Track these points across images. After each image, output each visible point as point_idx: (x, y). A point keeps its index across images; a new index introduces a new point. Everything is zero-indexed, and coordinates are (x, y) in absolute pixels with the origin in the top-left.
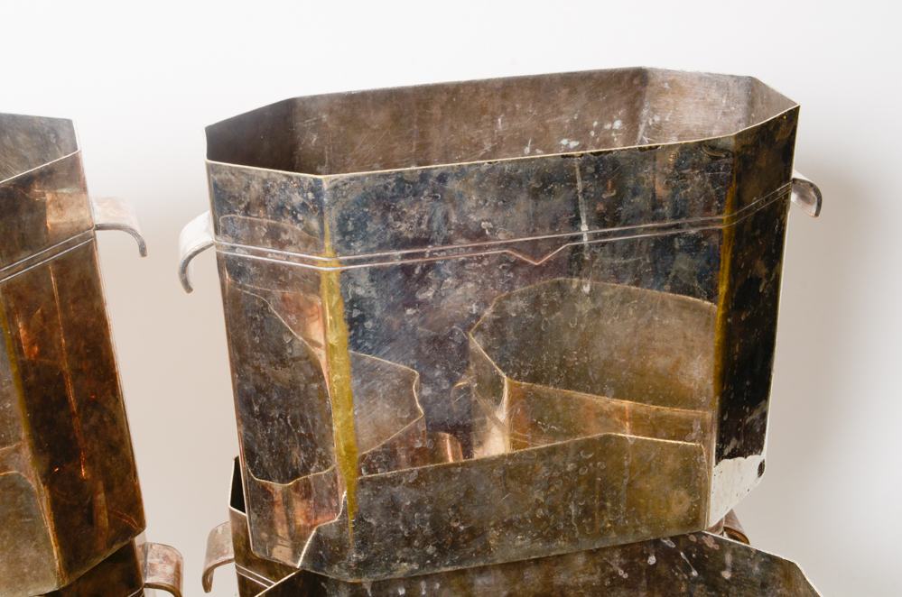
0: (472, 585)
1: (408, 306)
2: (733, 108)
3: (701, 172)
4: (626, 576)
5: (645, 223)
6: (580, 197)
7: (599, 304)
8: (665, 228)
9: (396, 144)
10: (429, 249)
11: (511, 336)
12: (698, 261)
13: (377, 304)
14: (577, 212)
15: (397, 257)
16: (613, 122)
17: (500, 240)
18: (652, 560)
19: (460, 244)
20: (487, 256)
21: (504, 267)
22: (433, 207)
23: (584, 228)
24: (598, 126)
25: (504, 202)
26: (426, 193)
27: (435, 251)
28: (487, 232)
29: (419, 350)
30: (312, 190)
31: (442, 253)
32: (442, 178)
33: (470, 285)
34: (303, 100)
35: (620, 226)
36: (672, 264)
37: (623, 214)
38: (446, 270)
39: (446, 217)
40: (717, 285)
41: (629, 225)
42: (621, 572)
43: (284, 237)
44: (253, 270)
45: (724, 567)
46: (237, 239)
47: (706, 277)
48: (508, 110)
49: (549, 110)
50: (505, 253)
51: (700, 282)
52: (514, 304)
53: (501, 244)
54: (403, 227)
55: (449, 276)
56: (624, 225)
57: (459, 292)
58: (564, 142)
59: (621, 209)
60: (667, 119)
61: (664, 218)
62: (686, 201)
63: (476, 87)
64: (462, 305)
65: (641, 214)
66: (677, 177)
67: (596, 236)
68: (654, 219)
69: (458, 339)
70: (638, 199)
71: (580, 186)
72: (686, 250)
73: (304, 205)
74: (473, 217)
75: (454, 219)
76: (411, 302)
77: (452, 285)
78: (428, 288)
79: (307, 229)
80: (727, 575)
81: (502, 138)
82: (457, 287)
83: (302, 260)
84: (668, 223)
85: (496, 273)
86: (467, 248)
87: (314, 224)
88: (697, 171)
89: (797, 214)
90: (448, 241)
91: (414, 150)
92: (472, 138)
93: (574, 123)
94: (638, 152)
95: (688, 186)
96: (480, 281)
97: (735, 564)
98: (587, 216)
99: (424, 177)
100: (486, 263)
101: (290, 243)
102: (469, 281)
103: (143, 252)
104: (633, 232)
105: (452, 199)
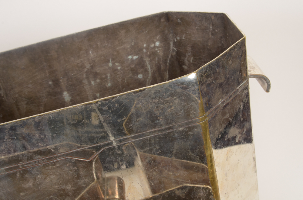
1: (21, 192)
2: (217, 31)
3: (178, 98)
5: (150, 130)
6: (104, 124)
8: (163, 130)
9: (37, 74)
10: (20, 164)
12: (189, 143)
14: (104, 131)
15: (3, 171)
16: (154, 43)
17: (62, 153)
19: (38, 158)
20: (57, 162)
21: (69, 165)
22: (13, 144)
23: (112, 138)
24: (146, 46)
25: (56, 134)
26: (6, 137)
27: (25, 164)
28: (52, 150)
31: (29, 165)
32: (13, 129)
33: (53, 177)
35: (134, 134)
36: (173, 146)
37: (134, 127)
38: (35, 172)
40: (204, 152)
41: (139, 132)
47: (196, 149)
48: (94, 46)
49: (117, 43)
50: (68, 158)
51: (193, 152)
52: (82, 181)
53: (64, 155)
55: (38, 174)
56: (136, 133)
57: (47, 180)
58: (130, 57)
59: (132, 125)
60: (183, 38)
61: (161, 125)
62: (172, 114)
64: (52, 186)
65: (145, 125)
66: (163, 103)
67: (120, 141)
68: (155, 127)
70: (141, 119)
72: (179, 138)
74: (41, 145)
77: (41, 178)
78: (28, 182)
81: (94, 61)
82: (45, 179)
84: (164, 127)
85: (66, 169)
86: (43, 160)
88: (175, 98)
90: (30, 158)
91: (48, 75)
92: (78, 64)
93: (133, 47)
94: (133, 94)
95: (171, 106)
96: (58, 174)
98: (112, 132)
100: (58, 165)
102: (51, 175)
104: (143, 135)
105: (24, 138)
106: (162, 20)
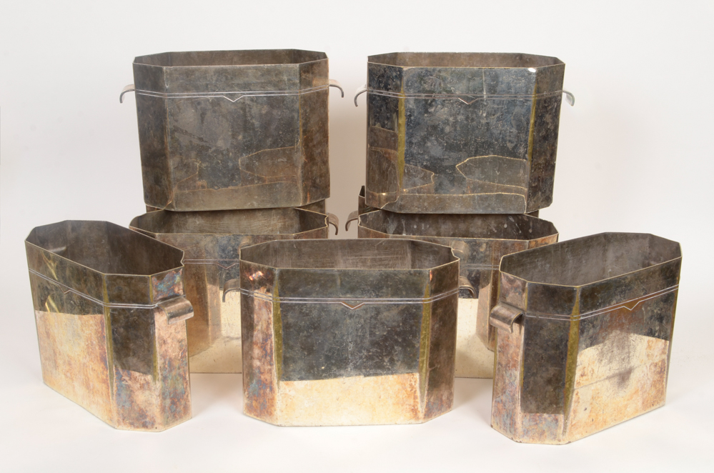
0: (440, 228)
3: (525, 79)
4: (496, 231)
5: (505, 94)
6: (484, 83)
7: (489, 121)
8: (512, 97)
10: (434, 95)
11: (458, 128)
13: (416, 111)
14: (482, 87)
15: (423, 96)
17: (457, 94)
18: (506, 226)
19: (444, 94)
20: (452, 99)
21: (457, 104)
22: (436, 80)
23: (485, 93)
25: (459, 81)
26: (434, 75)
27: (436, 96)
28: (453, 91)
29: (427, 129)
30: (399, 71)
31: (438, 97)
32: (440, 71)
33: (446, 109)
34: (401, 53)
35: (496, 95)
37: (498, 90)
38: (438, 102)
39: (440, 84)
41: (500, 94)
42: (494, 230)
43: (389, 87)
44: (378, 98)
45: (529, 228)
46: (374, 88)
50: (458, 99)
52: (460, 117)
53: (457, 96)
54: (426, 86)
55: (439, 104)
56: (498, 94)
57: (442, 110)
59: (497, 88)
62: (519, 88)
63: (460, 55)
64: (443, 115)
65: (504, 91)
66: (516, 80)
67: (488, 97)
68: (508, 94)
69: (441, 127)
70: (503, 86)
71: (484, 79)
72: (519, 105)
73: (396, 76)
74: (449, 85)
75: (442, 85)
76: (427, 112)
77: (440, 108)
78: (432, 108)
79: (396, 84)
80: (530, 231)
83: (394, 95)
84: (513, 95)
85: (455, 105)
86: (446, 96)
87: (399, 82)
88: (523, 78)
89: (565, 103)
90: (440, 93)
95: (520, 83)
96: (449, 108)
97: (533, 226)
98: (486, 89)
99: (434, 70)
100: (452, 102)
101: (390, 89)
102: (446, 107)
103: (343, 96)
104: (501, 97)
105: (442, 79)
106: (517, 58)
